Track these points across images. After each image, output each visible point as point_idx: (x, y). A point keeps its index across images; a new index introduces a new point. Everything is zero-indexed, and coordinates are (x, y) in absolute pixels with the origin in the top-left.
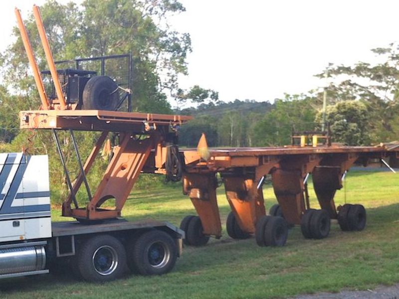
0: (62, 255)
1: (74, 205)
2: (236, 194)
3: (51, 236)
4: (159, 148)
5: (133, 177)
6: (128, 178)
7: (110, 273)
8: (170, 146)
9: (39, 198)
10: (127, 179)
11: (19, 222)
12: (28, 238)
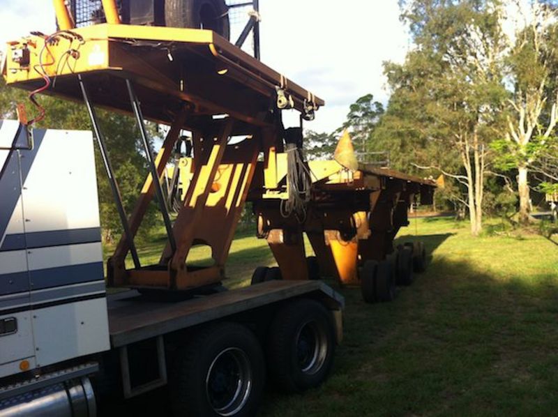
0: (137, 393)
1: (132, 261)
2: (339, 233)
3: (108, 347)
4: (272, 155)
5: (238, 205)
6: (228, 205)
7: (239, 408)
8: (293, 149)
9: (72, 247)
10: (226, 209)
11: (15, 320)
12: (44, 363)
